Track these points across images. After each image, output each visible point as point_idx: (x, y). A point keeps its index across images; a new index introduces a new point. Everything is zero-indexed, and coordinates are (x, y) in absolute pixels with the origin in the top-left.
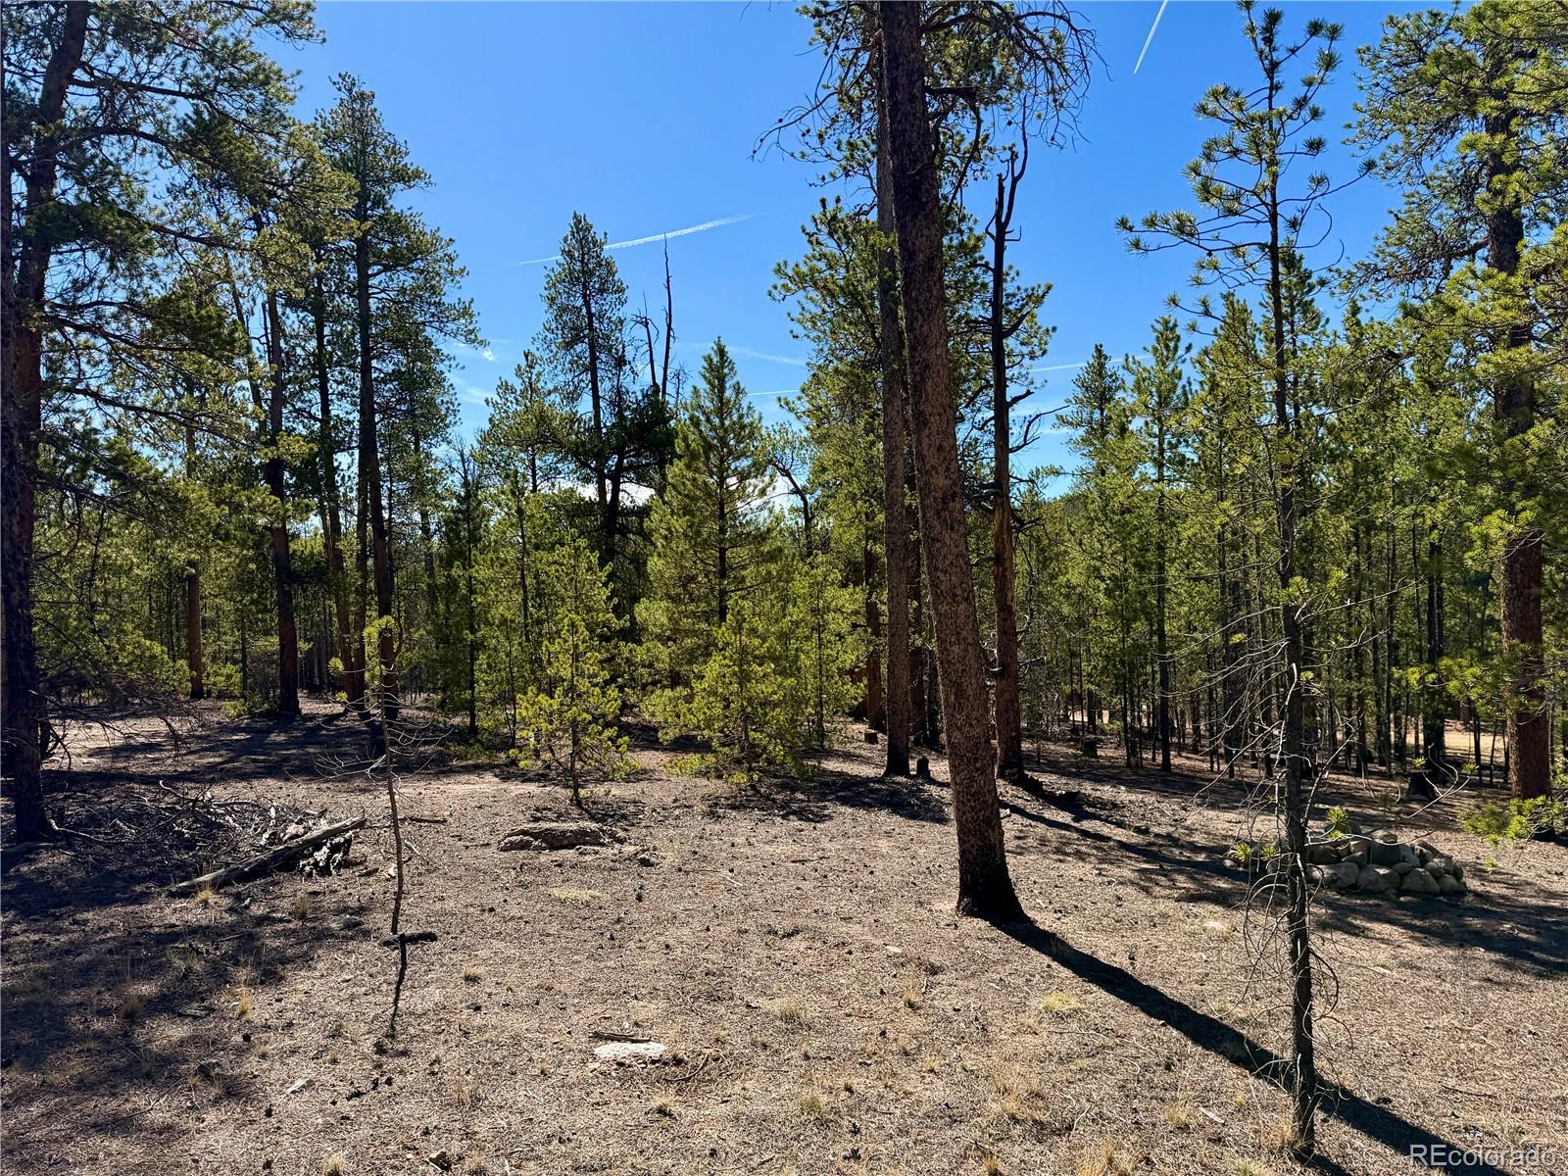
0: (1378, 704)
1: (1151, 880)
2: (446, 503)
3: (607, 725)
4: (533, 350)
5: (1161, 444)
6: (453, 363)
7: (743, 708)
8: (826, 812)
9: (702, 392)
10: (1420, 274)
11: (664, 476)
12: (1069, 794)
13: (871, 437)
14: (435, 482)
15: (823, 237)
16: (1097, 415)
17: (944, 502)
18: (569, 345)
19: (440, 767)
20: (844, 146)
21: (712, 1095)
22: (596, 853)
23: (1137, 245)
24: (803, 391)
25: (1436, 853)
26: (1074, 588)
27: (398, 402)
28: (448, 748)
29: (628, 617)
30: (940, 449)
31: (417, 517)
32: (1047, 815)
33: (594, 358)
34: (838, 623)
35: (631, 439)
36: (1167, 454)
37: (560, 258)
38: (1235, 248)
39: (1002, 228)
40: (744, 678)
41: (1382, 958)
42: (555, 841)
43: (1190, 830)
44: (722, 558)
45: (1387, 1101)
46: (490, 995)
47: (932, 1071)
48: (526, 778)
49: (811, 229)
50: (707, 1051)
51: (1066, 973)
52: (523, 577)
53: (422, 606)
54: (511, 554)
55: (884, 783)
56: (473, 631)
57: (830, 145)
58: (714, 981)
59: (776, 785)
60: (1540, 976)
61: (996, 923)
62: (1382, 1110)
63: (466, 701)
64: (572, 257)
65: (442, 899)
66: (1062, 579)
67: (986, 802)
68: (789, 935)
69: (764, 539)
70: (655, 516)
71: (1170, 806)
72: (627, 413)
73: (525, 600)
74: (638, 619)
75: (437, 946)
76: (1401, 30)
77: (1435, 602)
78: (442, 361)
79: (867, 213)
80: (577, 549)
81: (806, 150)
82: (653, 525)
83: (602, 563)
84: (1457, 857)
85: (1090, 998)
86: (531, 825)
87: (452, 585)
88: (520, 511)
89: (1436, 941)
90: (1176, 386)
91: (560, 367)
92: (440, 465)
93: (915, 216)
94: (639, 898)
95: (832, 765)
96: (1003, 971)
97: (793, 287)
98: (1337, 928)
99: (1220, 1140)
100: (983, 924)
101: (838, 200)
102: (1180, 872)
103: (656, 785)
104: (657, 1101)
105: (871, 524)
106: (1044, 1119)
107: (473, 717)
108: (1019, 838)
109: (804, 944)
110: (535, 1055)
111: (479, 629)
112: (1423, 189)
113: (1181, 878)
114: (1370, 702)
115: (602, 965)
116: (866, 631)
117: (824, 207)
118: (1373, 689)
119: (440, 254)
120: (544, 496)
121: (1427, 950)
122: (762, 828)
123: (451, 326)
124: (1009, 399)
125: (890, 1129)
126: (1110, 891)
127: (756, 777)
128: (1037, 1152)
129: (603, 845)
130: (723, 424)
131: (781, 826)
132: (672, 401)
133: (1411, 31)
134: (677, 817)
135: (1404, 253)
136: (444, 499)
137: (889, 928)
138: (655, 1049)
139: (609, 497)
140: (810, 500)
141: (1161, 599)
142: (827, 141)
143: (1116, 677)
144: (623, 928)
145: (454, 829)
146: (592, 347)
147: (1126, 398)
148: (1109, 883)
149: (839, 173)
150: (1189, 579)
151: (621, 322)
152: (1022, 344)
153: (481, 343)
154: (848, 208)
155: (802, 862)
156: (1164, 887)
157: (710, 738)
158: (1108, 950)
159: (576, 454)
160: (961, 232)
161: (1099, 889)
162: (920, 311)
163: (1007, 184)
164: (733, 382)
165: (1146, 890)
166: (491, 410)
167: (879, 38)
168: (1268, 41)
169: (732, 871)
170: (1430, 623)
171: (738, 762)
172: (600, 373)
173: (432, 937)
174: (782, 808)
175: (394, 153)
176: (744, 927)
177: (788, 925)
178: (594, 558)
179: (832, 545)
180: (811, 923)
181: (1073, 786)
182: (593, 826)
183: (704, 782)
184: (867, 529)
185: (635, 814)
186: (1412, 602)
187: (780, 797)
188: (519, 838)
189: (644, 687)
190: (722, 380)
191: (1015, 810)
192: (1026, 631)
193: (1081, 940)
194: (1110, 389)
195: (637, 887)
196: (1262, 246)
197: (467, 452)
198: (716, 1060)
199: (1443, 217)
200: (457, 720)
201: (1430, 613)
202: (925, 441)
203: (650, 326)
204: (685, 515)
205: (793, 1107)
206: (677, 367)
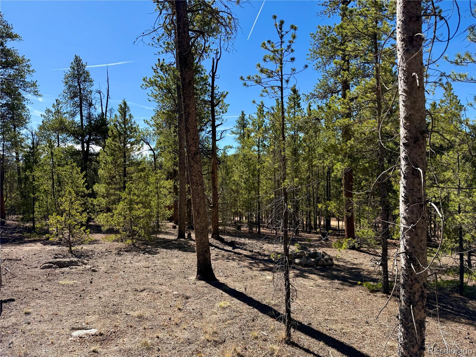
0: (314, 214)
1: (252, 265)
2: (25, 150)
3: (82, 225)
4: (59, 99)
5: (259, 141)
6: (29, 102)
7: (131, 219)
8: (158, 251)
9: (118, 116)
10: (325, 97)
11: (105, 143)
12: (232, 241)
13: (175, 134)
14: (21, 142)
15: (159, 71)
16: (242, 131)
17: (194, 155)
18: (72, 98)
19: (20, 241)
20: (166, 44)
21: (112, 344)
22: (76, 268)
23: (245, 84)
24: (152, 118)
25: (326, 254)
26: (236, 181)
27: (7, 114)
28: (24, 234)
29: (91, 189)
30: (193, 139)
31: (14, 154)
32: (225, 248)
33: (81, 103)
34: (164, 191)
35: (94, 130)
36: (261, 144)
37: (69, 69)
38: (272, 87)
39: (214, 74)
40: (131, 209)
41: (312, 284)
42: (61, 265)
43: (264, 250)
44: (125, 170)
45: (310, 324)
46: (34, 318)
47: (184, 329)
48: (53, 244)
49: (155, 68)
50: (112, 330)
51: (226, 295)
52: (53, 176)
53: (16, 185)
54: (48, 168)
55: (177, 241)
56: (34, 194)
57: (161, 43)
58: (115, 307)
59: (141, 243)
60: (350, 286)
61: (207, 282)
62: (309, 327)
63: (32, 218)
64: (74, 69)
65: (18, 287)
66: (233, 179)
67: (205, 245)
68: (142, 291)
69: (139, 165)
70: (101, 156)
71: (259, 244)
72: (92, 122)
73: (53, 184)
74: (95, 190)
75: (14, 303)
76: (321, 30)
77: (328, 186)
78: (25, 101)
79: (173, 65)
80: (72, 166)
81: (153, 43)
82: (100, 159)
83: (82, 172)
84: (332, 255)
85: (233, 302)
86: (54, 260)
87: (27, 178)
88: (52, 153)
89: (325, 278)
90: (263, 124)
91: (69, 105)
92: (23, 136)
93: (185, 68)
94: (91, 282)
95: (161, 236)
96: (208, 296)
97: (149, 85)
98: (301, 276)
99: (266, 340)
100: (203, 282)
101: (164, 60)
102: (261, 263)
103: (100, 245)
104: (93, 348)
105: (175, 161)
106: (217, 340)
107: (34, 224)
108: (217, 255)
109: (147, 293)
110: (50, 337)
111: (36, 193)
112: (326, 74)
113: (261, 264)
114: (312, 213)
115: (76, 305)
116: (173, 194)
117: (159, 61)
118: (313, 209)
119: (25, 64)
120: (62, 148)
121: (323, 281)
122: (135, 257)
123: (28, 89)
124: (216, 125)
125: (170, 348)
126: (241, 269)
127: (134, 241)
128: (214, 350)
129: (79, 266)
130: (125, 127)
131: (142, 256)
132: (108, 118)
133: (324, 30)
134: (107, 255)
135: (321, 91)
136: (25, 148)
137: (175, 286)
138: (93, 331)
139: (85, 149)
140: (156, 152)
141: (259, 185)
142: (160, 41)
143: (246, 207)
144: (85, 292)
145: (24, 262)
146: (81, 99)
147: (250, 127)
148: (241, 267)
149: (164, 51)
150: (266, 179)
151: (91, 92)
152: (220, 109)
153: (40, 95)
154: (167, 63)
155: (148, 267)
156: (256, 267)
157: (119, 229)
158: (239, 287)
159: (74, 135)
160: (202, 74)
161: (238, 269)
162: (187, 97)
163: (215, 61)
164: (129, 114)
165: (251, 268)
166: (43, 118)
167: (175, 12)
168: (281, 29)
169: (124, 272)
170: (327, 192)
171: (129, 236)
172: (83, 108)
173: (13, 300)
174: (142, 251)
175: (7, 28)
176: (127, 289)
177: (142, 288)
178: (79, 169)
179: (163, 167)
180: (149, 287)
181: (233, 239)
182: (76, 259)
183: (117, 243)
184: (174, 162)
185: (92, 255)
186: (323, 186)
187: (142, 247)
188: (48, 264)
189: (98, 212)
190: (125, 113)
191: (216, 247)
192: (221, 194)
193: (231, 284)
194: (246, 124)
195: (91, 279)
196: (279, 87)
197: (34, 132)
198: (114, 333)
199: (331, 82)
200: (28, 225)
201: (327, 189)
202: (189, 137)
203: (101, 93)
204: (111, 156)
205: (139, 345)
206: (111, 107)
